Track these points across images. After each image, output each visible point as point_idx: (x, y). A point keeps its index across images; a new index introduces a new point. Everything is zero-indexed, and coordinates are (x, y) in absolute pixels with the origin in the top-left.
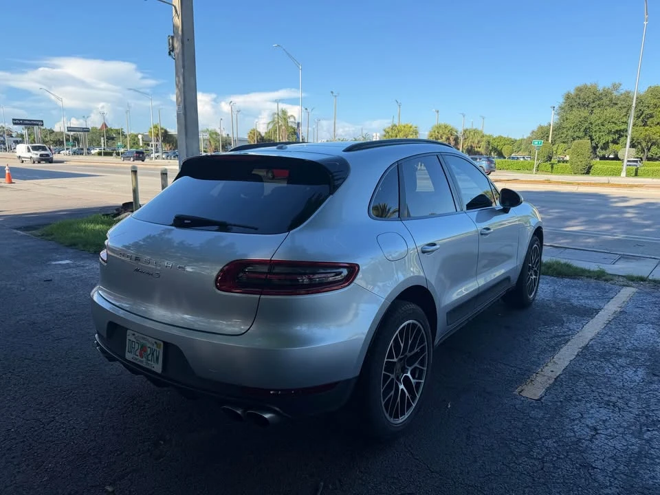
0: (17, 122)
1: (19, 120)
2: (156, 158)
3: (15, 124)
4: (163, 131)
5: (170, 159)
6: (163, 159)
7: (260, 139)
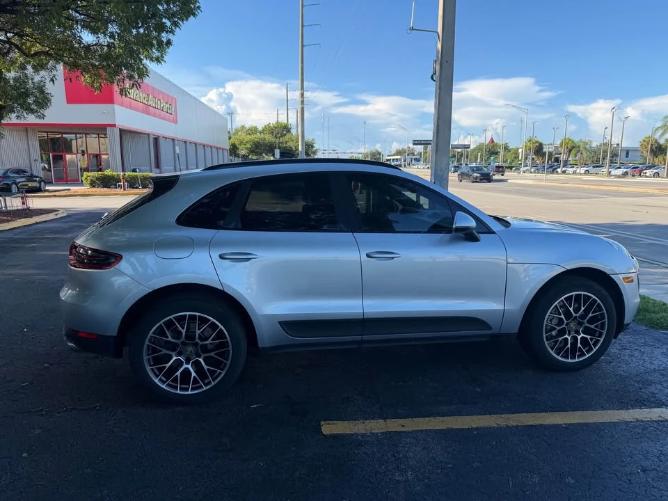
0: (416, 143)
1: (418, 141)
2: (524, 172)
3: (414, 144)
4: (537, 144)
5: (538, 173)
6: (531, 172)
7: (656, 148)
